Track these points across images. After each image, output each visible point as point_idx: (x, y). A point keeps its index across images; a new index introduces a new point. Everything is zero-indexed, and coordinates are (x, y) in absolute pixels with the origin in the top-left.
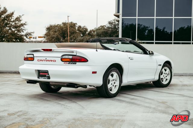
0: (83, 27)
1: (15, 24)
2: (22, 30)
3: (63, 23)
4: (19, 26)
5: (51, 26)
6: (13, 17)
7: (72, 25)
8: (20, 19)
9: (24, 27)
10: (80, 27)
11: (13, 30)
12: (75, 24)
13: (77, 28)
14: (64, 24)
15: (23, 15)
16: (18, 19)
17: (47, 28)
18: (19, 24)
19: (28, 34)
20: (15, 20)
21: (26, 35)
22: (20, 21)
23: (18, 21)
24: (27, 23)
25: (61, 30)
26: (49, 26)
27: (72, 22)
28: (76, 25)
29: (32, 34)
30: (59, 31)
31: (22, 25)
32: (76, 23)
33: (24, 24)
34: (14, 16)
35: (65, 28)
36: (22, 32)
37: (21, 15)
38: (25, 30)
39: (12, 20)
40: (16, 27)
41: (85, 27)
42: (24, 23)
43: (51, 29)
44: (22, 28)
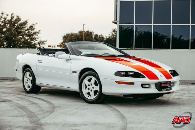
0: (100, 36)
1: (29, 32)
2: (35, 38)
3: (79, 32)
4: (33, 35)
5: (68, 35)
6: (26, 26)
7: (88, 34)
8: (34, 27)
9: (37, 36)
10: (96, 35)
11: (26, 38)
12: (91, 33)
13: (93, 36)
14: (81, 32)
15: (36, 24)
16: (31, 28)
17: (63, 37)
18: (32, 32)
19: (41, 43)
20: (29, 28)
21: (39, 44)
22: (34, 29)
23: (31, 29)
24: (40, 31)
25: (77, 39)
26: (66, 35)
27: (88, 31)
28: (93, 34)
29: (45, 42)
30: (75, 39)
31: (35, 33)
32: (93, 32)
33: (38, 33)
34: (28, 25)
35: (81, 37)
36: (35, 40)
37: (35, 24)
38: (38, 38)
39: (26, 28)
40: (28, 35)
41: (102, 36)
42: (38, 31)
43: (68, 38)
44: (35, 36)
